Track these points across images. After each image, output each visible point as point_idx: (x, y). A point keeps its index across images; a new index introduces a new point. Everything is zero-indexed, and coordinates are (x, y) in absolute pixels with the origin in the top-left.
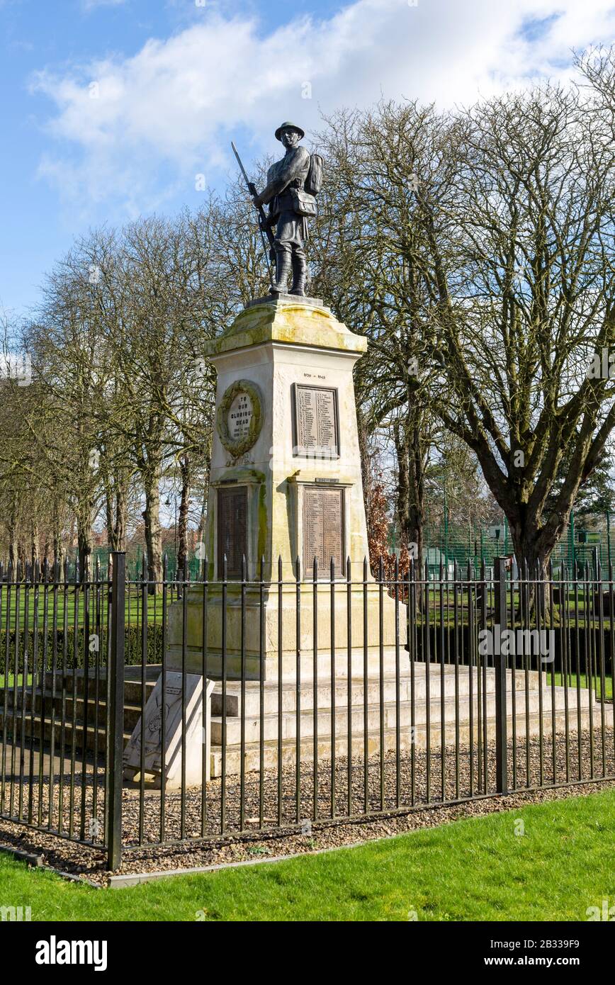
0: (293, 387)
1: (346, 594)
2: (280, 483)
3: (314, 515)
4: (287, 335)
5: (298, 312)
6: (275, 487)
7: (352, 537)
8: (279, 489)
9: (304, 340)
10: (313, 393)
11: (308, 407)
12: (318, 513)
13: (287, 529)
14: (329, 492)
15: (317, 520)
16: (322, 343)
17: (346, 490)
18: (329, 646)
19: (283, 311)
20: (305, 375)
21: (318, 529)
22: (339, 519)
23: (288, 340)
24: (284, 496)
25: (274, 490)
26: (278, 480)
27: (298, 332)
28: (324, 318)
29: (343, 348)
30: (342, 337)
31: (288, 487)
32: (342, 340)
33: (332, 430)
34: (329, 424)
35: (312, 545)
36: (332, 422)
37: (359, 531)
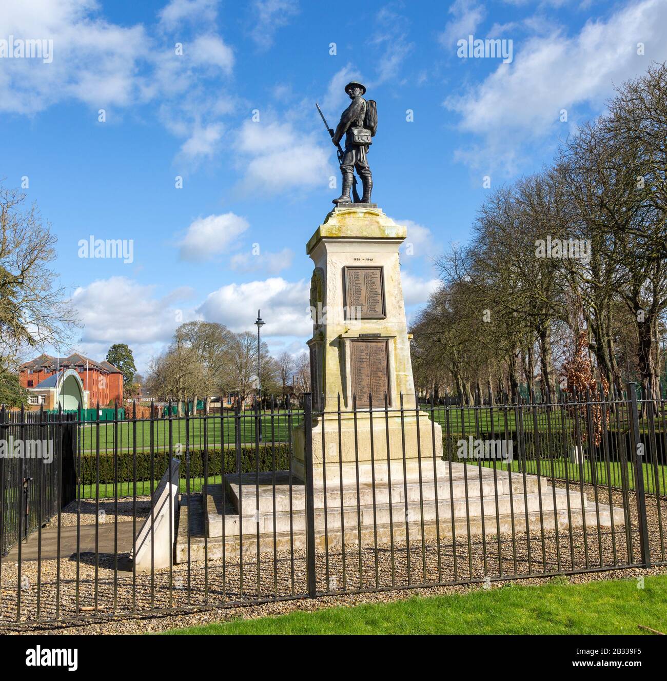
0: (343, 269)
1: (385, 419)
2: (332, 339)
3: (361, 361)
4: (334, 232)
5: (352, 215)
6: (328, 342)
7: (397, 376)
8: (332, 344)
9: (349, 234)
10: (361, 272)
11: (357, 282)
12: (364, 360)
13: (339, 373)
14: (373, 344)
15: (365, 365)
16: (365, 234)
17: (390, 341)
18: (370, 458)
19: (338, 215)
20: (355, 259)
21: (366, 371)
22: (384, 364)
23: (335, 236)
24: (336, 349)
25: (328, 345)
26: (331, 337)
27: (343, 229)
28: (374, 216)
29: (385, 236)
30: (383, 228)
31: (340, 342)
32: (384, 231)
33: (379, 298)
34: (376, 294)
35: (360, 383)
36: (379, 291)
37: (404, 372)
